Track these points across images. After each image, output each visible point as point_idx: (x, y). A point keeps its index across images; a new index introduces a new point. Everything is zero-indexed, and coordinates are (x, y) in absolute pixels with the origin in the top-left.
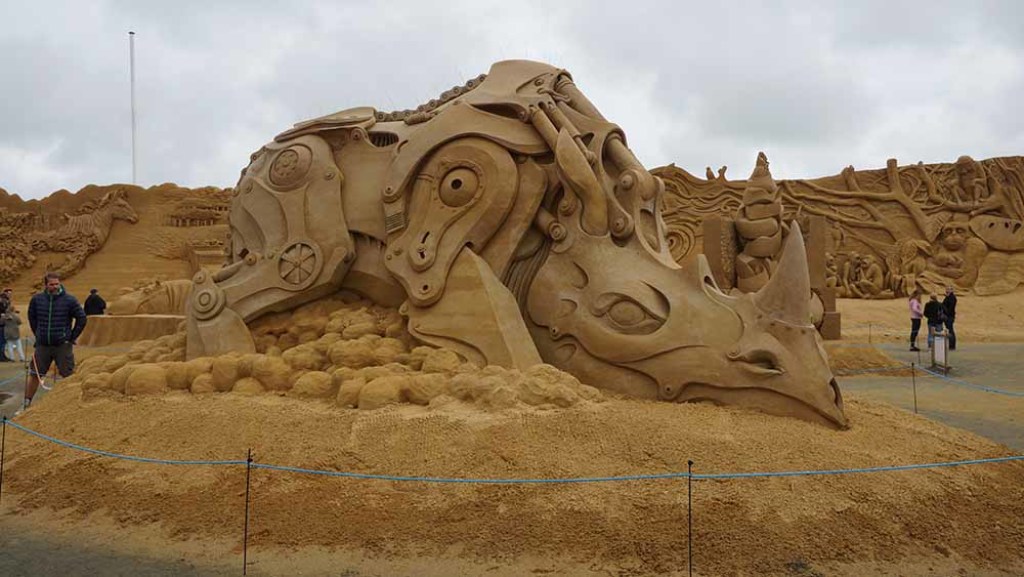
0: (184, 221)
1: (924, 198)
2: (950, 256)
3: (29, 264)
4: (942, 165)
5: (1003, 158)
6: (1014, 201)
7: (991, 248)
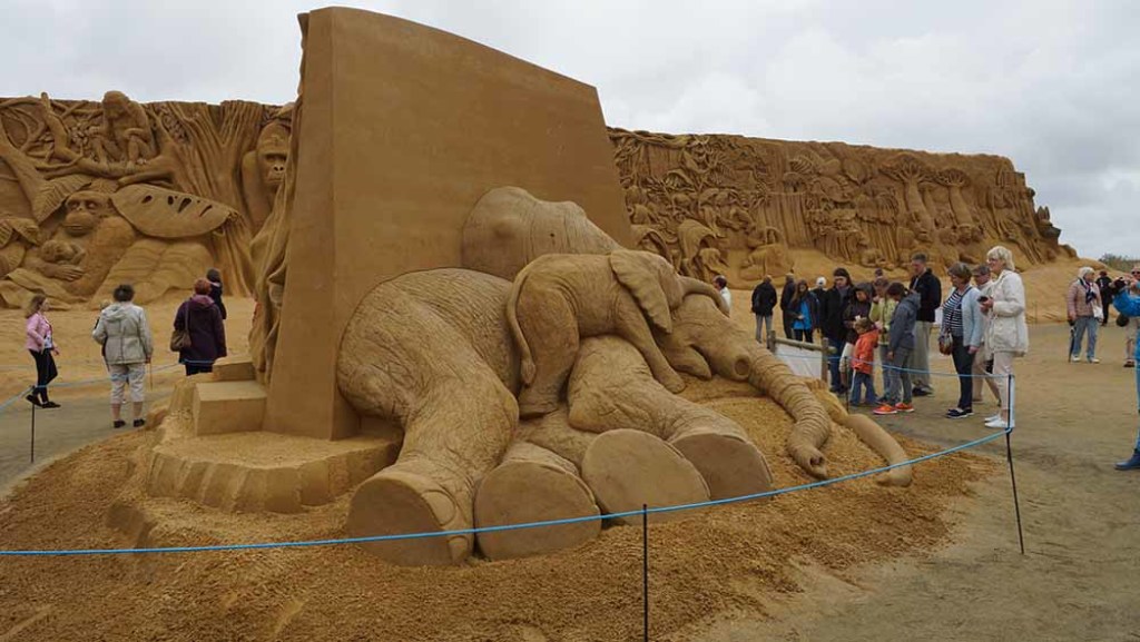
1: (47, 152)
2: (67, 245)
4: (85, 104)
5: (180, 103)
6: (188, 166)
7: (140, 234)
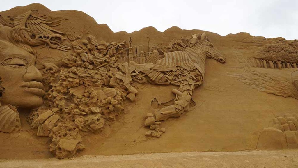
0: (275, 63)
3: (131, 97)
